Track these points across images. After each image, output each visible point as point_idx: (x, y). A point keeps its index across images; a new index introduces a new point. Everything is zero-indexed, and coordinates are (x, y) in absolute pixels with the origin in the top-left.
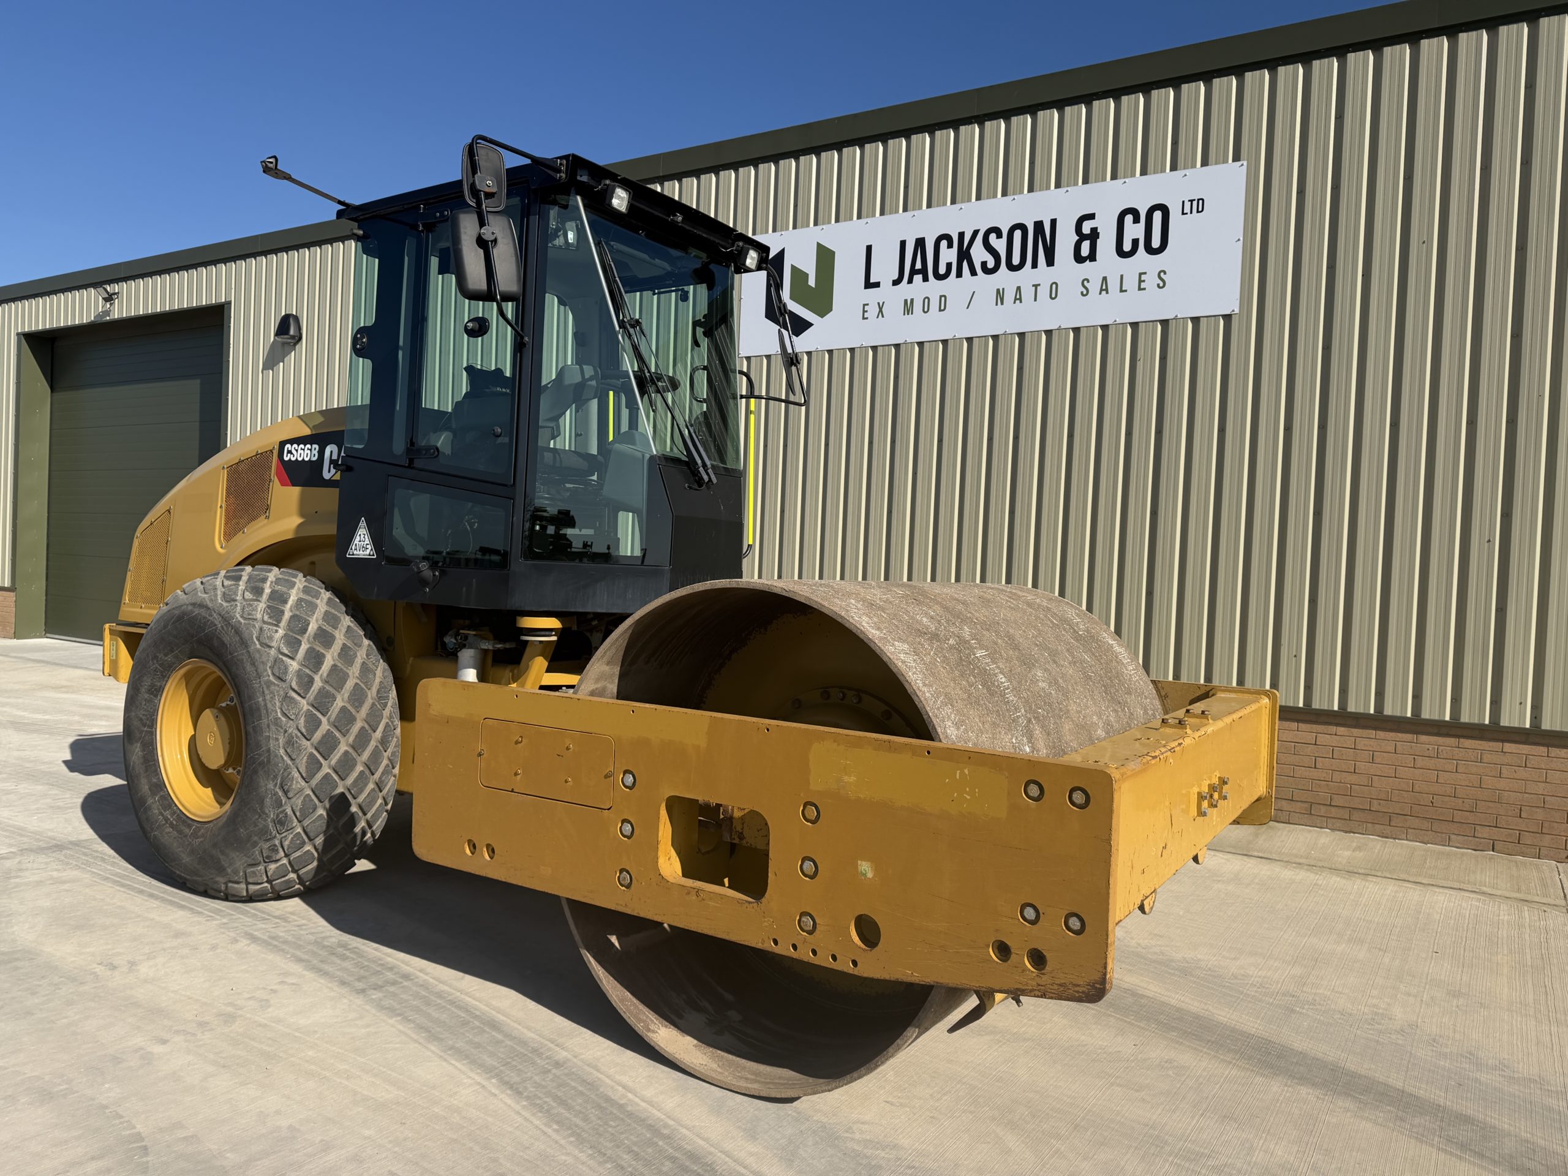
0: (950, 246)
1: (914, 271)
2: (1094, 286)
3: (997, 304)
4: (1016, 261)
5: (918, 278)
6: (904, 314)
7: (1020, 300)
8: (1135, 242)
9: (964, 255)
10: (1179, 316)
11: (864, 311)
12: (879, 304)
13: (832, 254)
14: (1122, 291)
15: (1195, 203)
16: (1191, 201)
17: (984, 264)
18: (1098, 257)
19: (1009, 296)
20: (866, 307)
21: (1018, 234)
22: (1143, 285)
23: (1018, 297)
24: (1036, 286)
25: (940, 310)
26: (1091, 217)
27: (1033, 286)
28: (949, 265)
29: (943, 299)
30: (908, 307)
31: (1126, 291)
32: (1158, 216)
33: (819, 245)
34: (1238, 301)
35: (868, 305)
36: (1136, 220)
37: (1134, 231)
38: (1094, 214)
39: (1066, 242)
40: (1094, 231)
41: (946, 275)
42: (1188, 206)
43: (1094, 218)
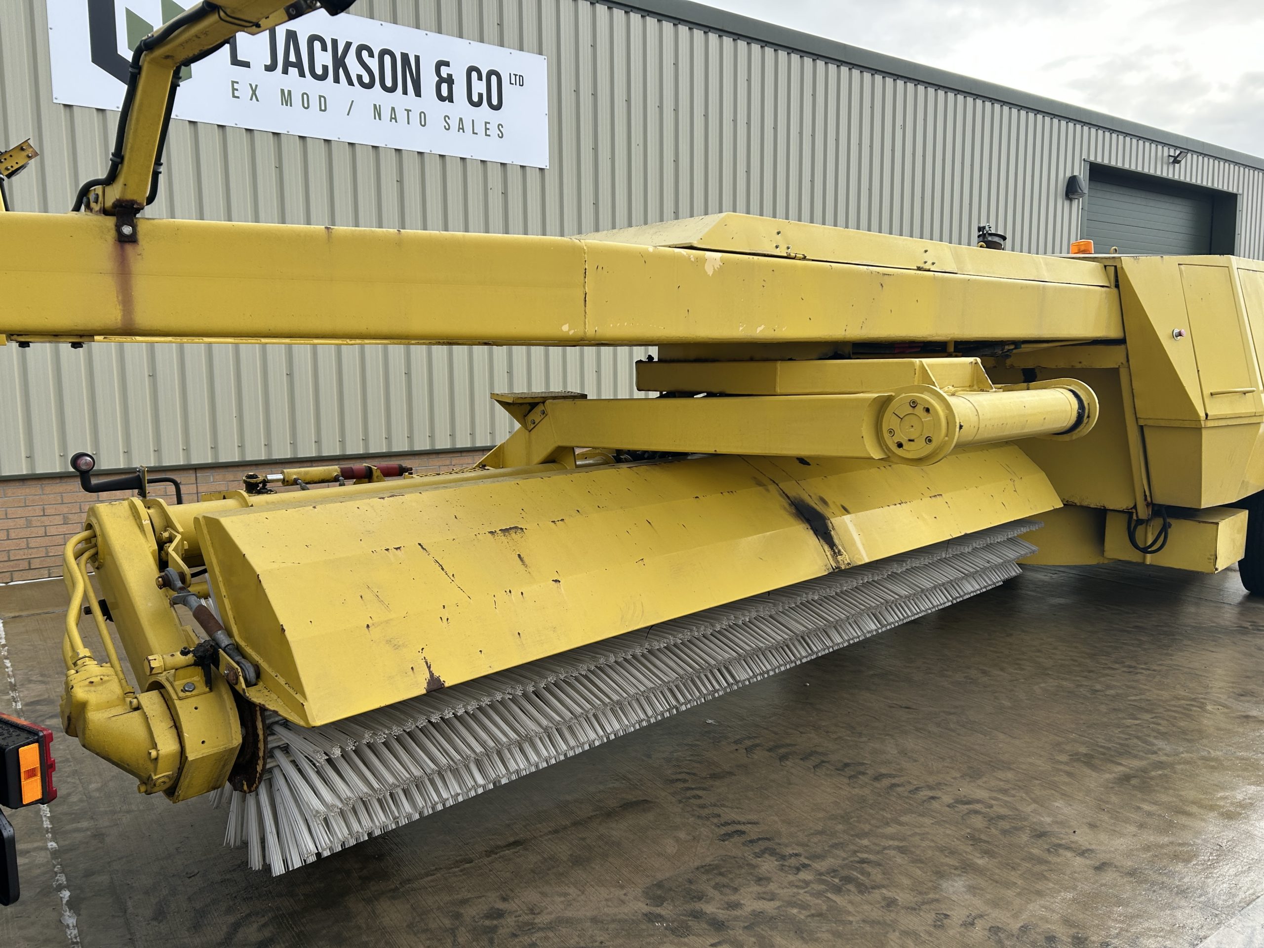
0: (324, 48)
1: (287, 64)
2: (454, 124)
3: (375, 118)
4: (389, 83)
5: (294, 71)
6: (282, 104)
7: (395, 119)
8: (480, 95)
9: (339, 62)
10: (512, 163)
11: (234, 89)
12: (251, 85)
14: (474, 133)
15: (518, 77)
16: (516, 75)
17: (360, 77)
18: (454, 100)
19: (386, 113)
20: (235, 84)
21: (387, 59)
22: (488, 132)
23: (393, 116)
24: (408, 111)
25: (321, 110)
26: (447, 64)
27: (406, 110)
28: (325, 68)
29: (322, 99)
30: (286, 98)
31: (477, 134)
32: (494, 79)
34: (547, 160)
35: (237, 83)
36: (480, 78)
37: (479, 87)
38: (448, 62)
39: (428, 80)
40: (450, 76)
41: (323, 77)
42: (513, 77)
43: (449, 66)
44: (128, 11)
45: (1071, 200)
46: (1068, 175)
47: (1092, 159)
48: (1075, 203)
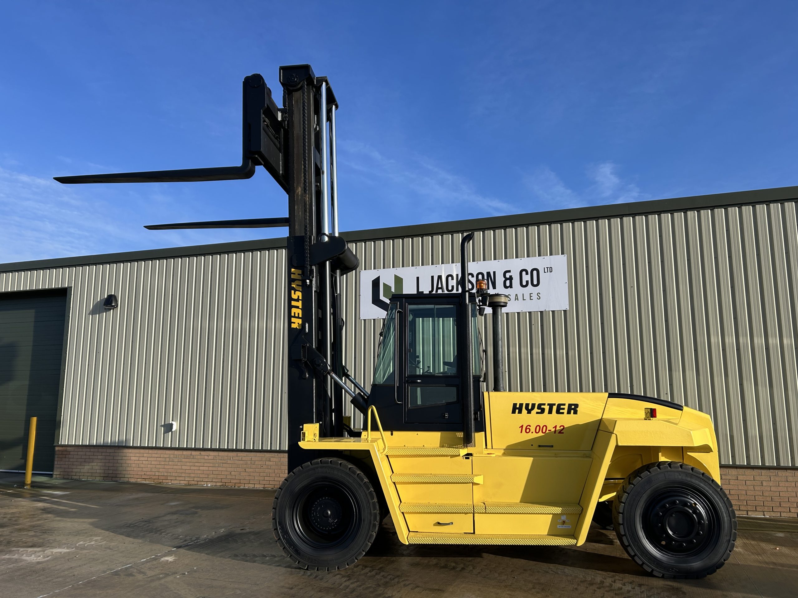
0: (453, 279)
2: (513, 297)
5: (440, 291)
8: (527, 282)
9: (459, 283)
10: (547, 310)
13: (401, 280)
14: (523, 300)
15: (549, 269)
18: (513, 286)
21: (481, 276)
22: (532, 298)
26: (509, 271)
28: (453, 286)
31: (525, 300)
32: (535, 272)
33: (395, 276)
34: (568, 305)
36: (527, 274)
37: (526, 278)
38: (510, 270)
39: (500, 280)
40: (511, 277)
41: (452, 290)
42: (546, 269)
43: (510, 272)
44: (384, 284)
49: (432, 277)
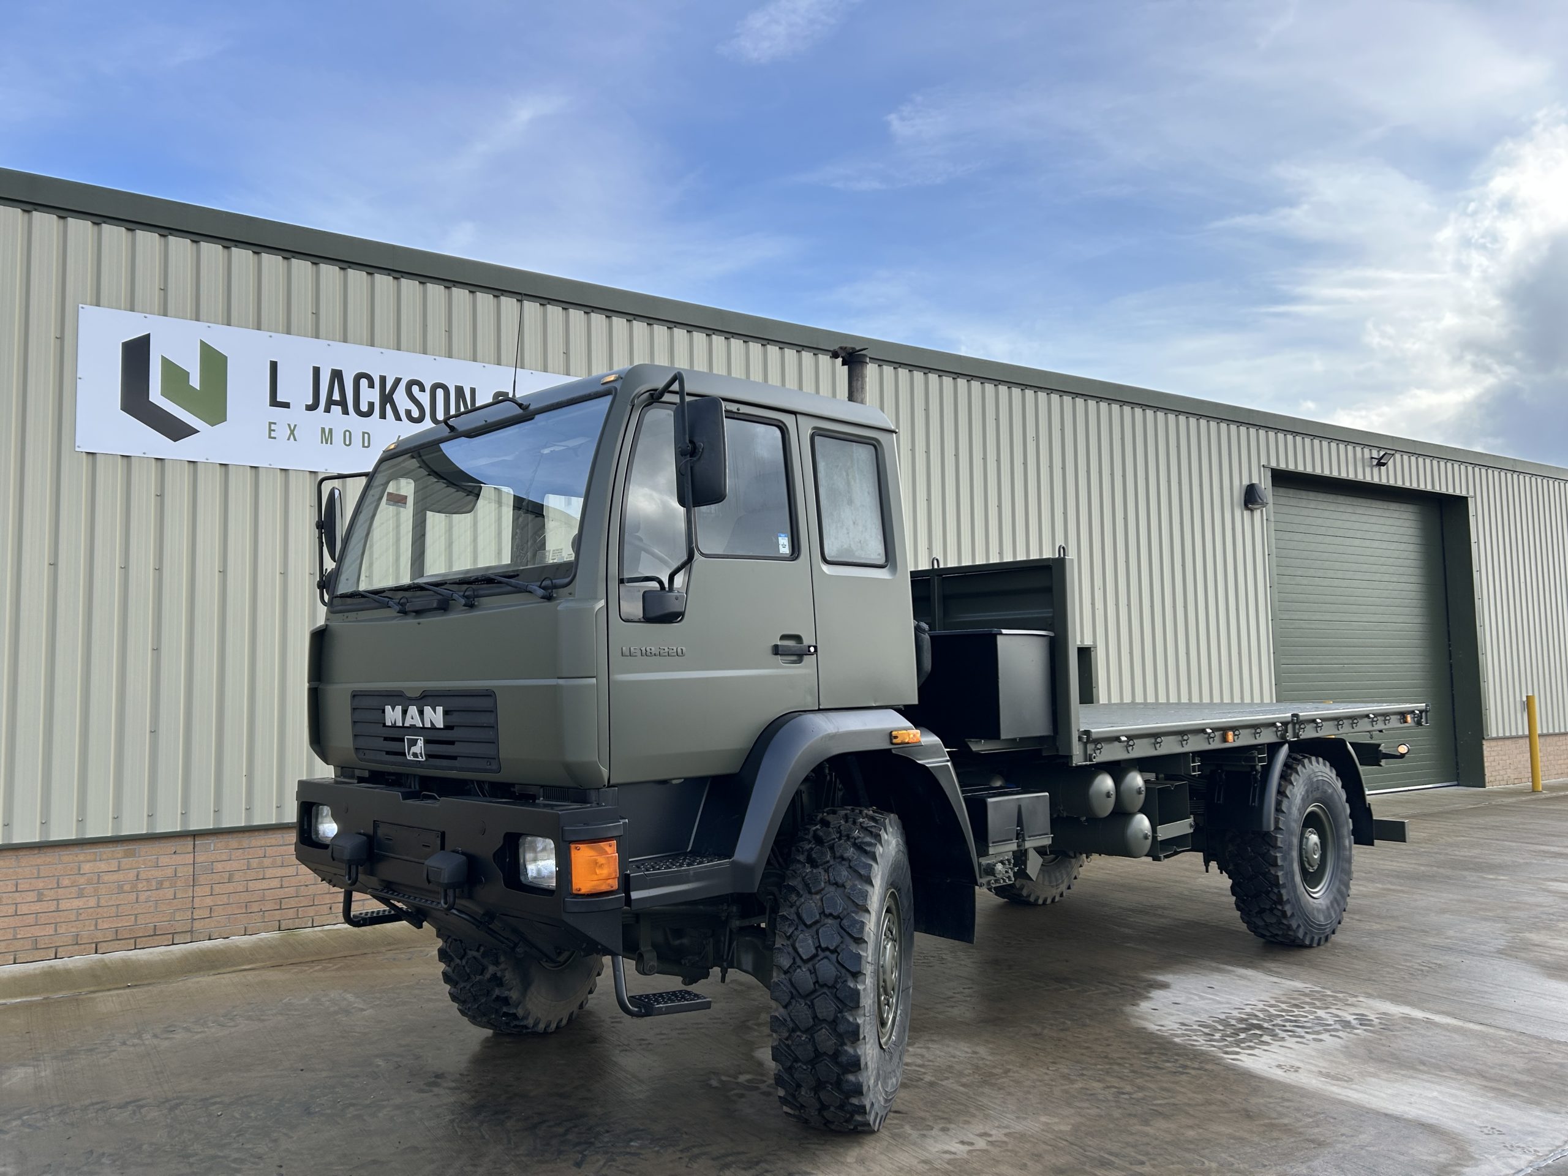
0: (371, 385)
1: (330, 402)
4: (440, 417)
5: (336, 410)
6: (322, 442)
9: (387, 398)
11: (271, 430)
12: (289, 425)
13: (224, 359)
17: (408, 413)
20: (272, 425)
21: (440, 393)
25: (364, 446)
28: (371, 405)
29: (366, 435)
30: (327, 436)
33: (202, 343)
35: (275, 423)
41: (369, 414)
44: (166, 362)
45: (1252, 510)
46: (1246, 482)
47: (1273, 464)
48: (1257, 514)
49: (317, 371)
